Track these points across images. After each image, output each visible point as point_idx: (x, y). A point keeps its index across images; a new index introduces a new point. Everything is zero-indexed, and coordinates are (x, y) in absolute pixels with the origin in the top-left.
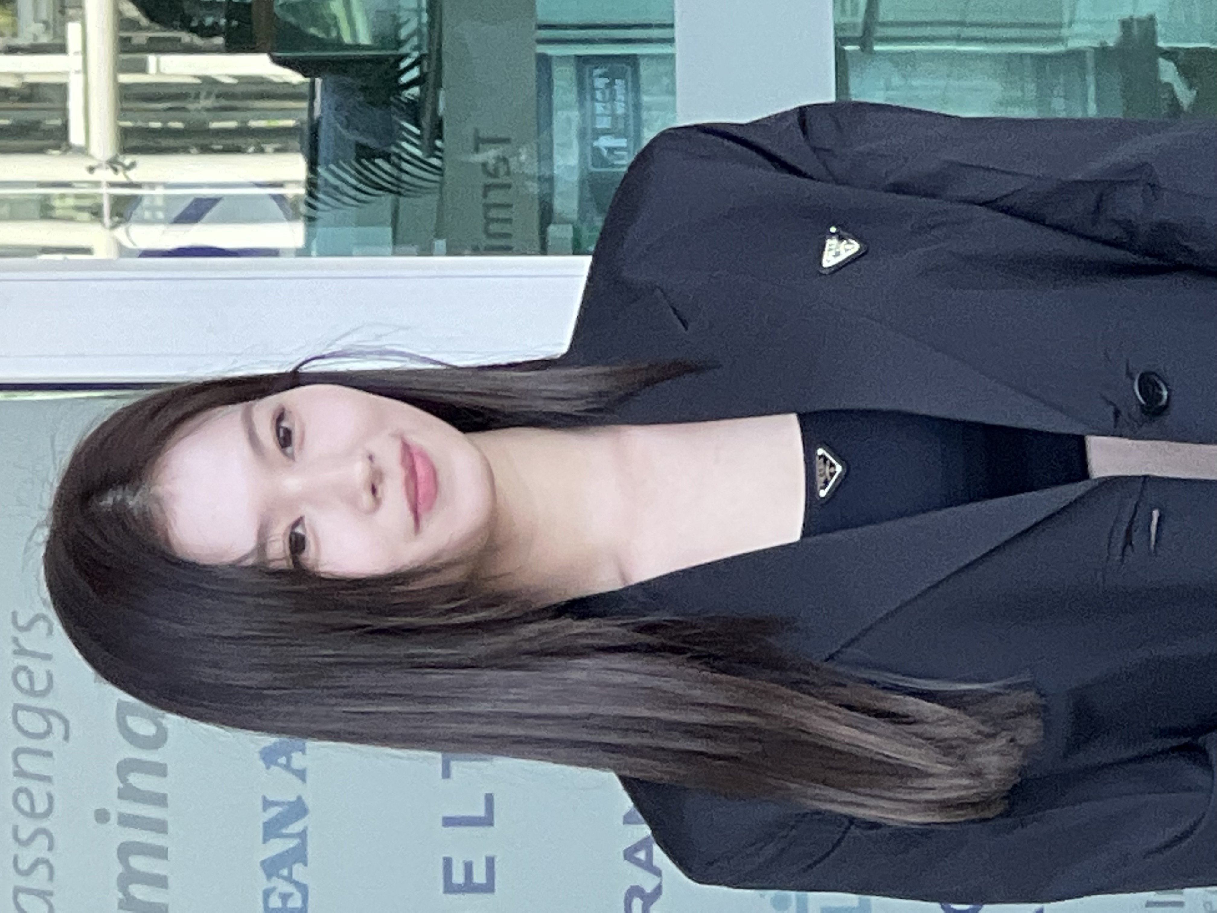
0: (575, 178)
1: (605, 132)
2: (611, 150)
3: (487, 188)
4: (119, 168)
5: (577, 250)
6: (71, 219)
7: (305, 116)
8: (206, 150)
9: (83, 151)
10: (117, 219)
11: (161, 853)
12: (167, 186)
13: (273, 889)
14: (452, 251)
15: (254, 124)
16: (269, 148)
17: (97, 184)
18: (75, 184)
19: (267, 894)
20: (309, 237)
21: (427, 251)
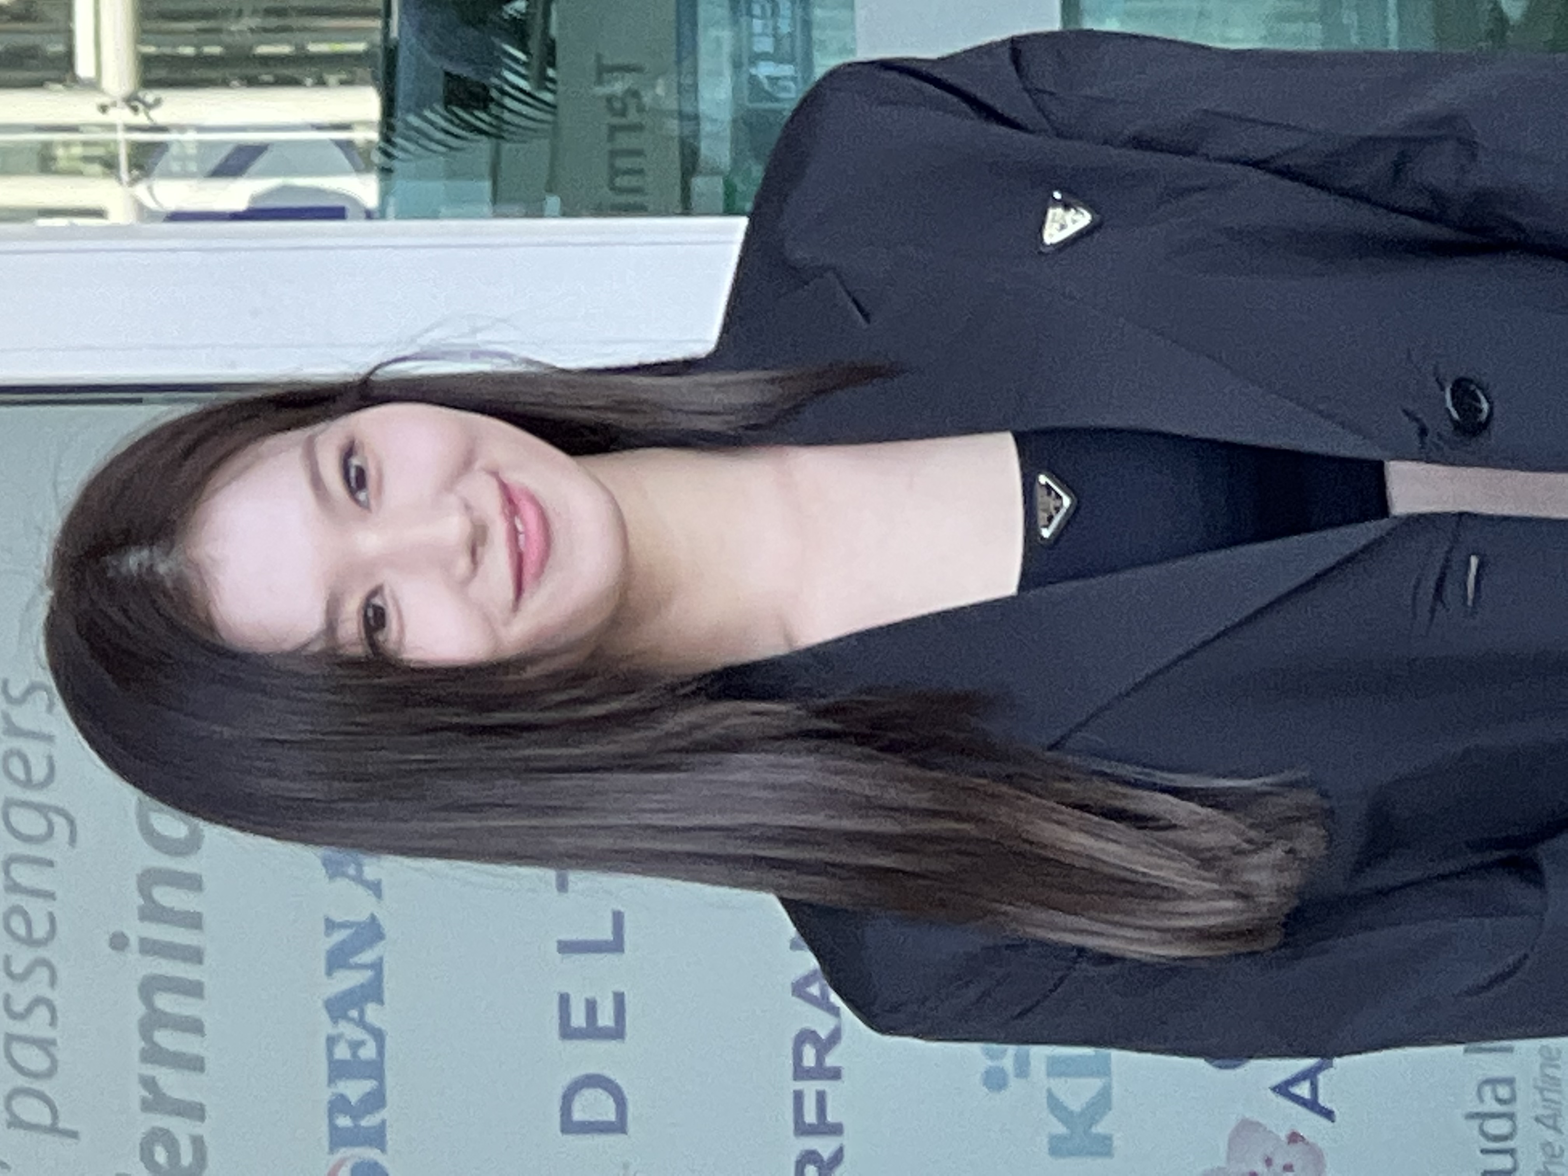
0: (725, 115)
1: (765, 57)
2: (773, 80)
3: (614, 130)
4: (141, 107)
5: (730, 211)
6: (77, 173)
7: (378, 38)
8: (252, 82)
9: (94, 85)
10: (136, 172)
11: (195, 990)
12: (201, 129)
13: (340, 1036)
14: (568, 211)
15: (314, 48)
16: (332, 79)
17: (111, 128)
18: (82, 128)
19: (332, 1041)
20: (384, 194)
21: (536, 211)
